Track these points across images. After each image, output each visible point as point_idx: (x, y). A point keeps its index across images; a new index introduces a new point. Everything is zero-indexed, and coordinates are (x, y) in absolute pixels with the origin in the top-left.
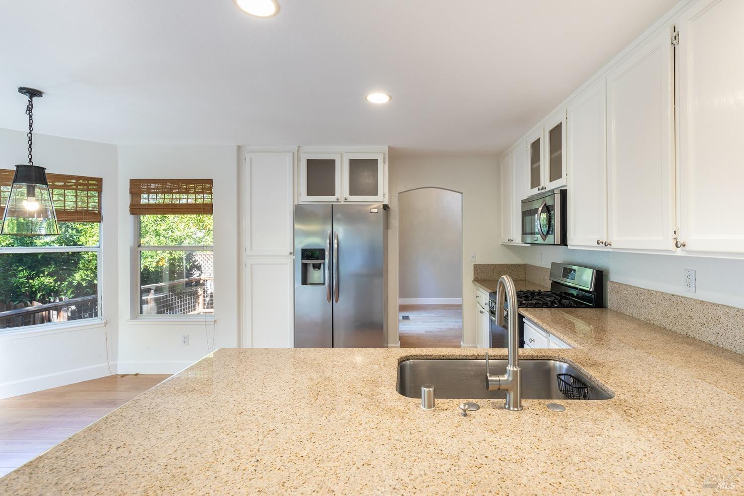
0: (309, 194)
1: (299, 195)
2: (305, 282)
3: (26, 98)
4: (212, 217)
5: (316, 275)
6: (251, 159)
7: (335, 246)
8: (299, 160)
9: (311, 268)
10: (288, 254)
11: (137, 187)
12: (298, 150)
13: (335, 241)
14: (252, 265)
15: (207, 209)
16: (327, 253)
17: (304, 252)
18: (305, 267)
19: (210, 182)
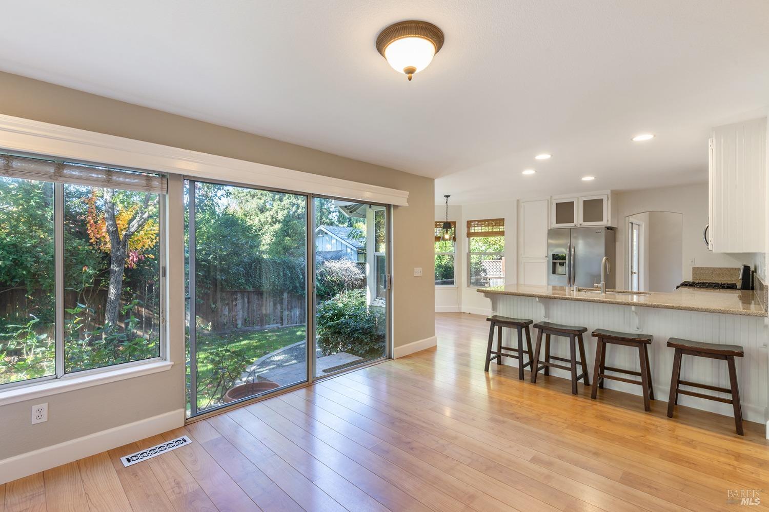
0: (557, 223)
1: (551, 223)
2: (554, 272)
3: (446, 198)
4: (504, 237)
5: (560, 269)
6: (524, 206)
7: (573, 253)
8: (551, 203)
9: (558, 265)
10: (544, 257)
11: (469, 224)
12: (551, 199)
13: (573, 250)
14: (524, 263)
15: (502, 233)
16: (567, 257)
17: (554, 255)
18: (554, 264)
19: (503, 220)
